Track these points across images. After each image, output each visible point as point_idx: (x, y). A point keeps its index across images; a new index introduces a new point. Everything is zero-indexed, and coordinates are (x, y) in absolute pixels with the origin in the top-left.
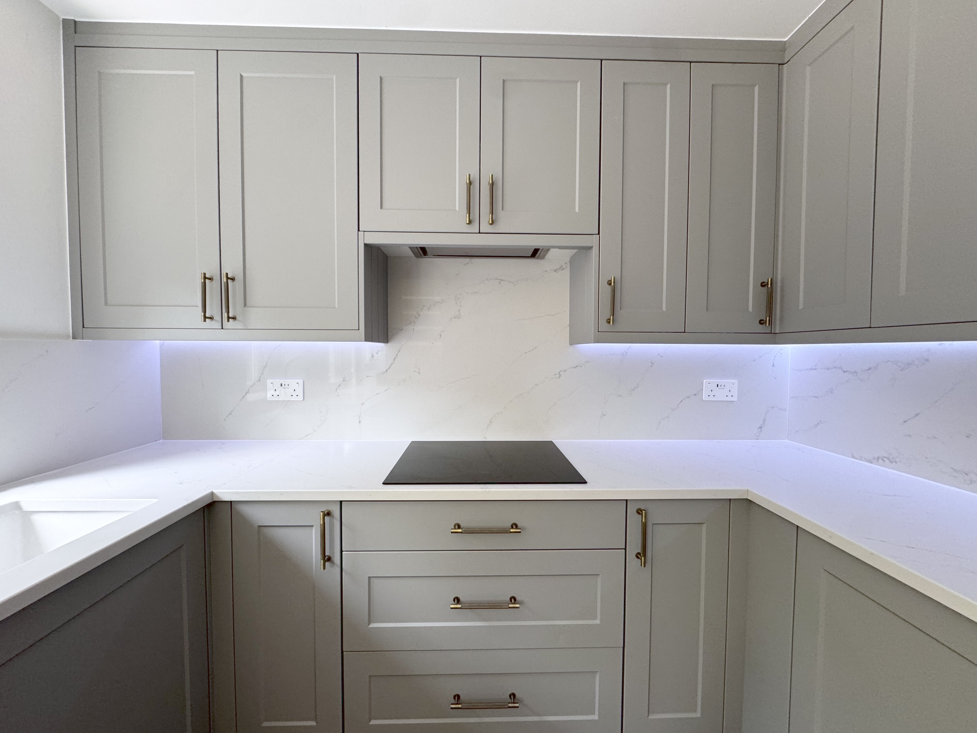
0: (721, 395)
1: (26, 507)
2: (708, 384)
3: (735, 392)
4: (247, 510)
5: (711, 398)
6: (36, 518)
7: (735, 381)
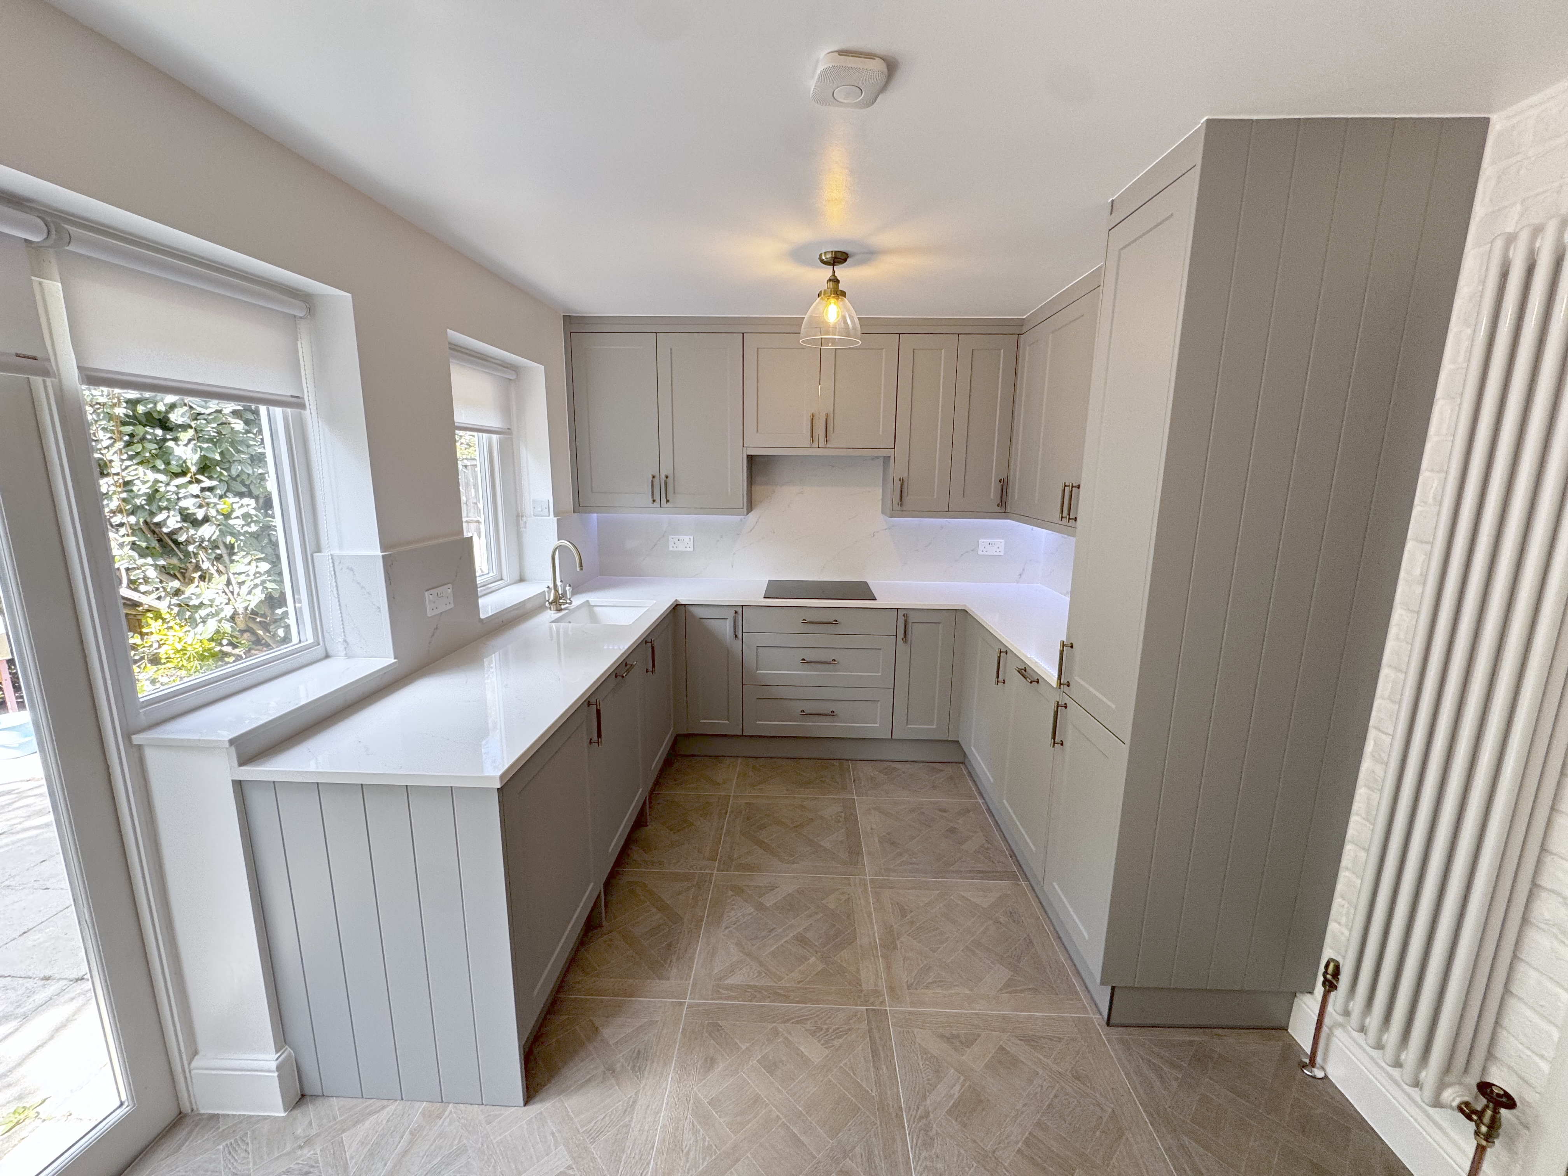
0: (991, 551)
1: (592, 604)
2: (983, 542)
3: (1002, 549)
4: (694, 610)
5: (984, 553)
6: (596, 609)
7: (1003, 541)
